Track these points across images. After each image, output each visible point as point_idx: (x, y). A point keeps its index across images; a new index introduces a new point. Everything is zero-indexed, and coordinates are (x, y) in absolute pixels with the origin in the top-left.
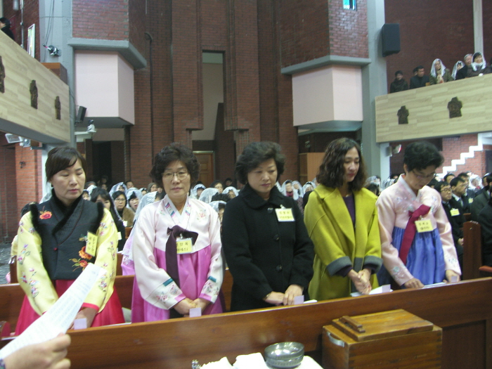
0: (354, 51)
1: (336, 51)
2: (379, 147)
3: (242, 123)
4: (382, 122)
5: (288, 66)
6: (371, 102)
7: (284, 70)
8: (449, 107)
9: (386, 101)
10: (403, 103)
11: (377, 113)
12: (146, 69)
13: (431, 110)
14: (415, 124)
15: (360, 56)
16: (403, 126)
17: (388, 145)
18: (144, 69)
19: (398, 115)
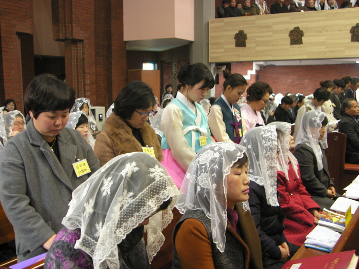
3: (78, 33)
4: (217, 44)
8: (290, 35)
9: (222, 24)
10: (241, 28)
11: (211, 34)
13: (272, 36)
14: (254, 48)
16: (240, 48)
19: (235, 38)
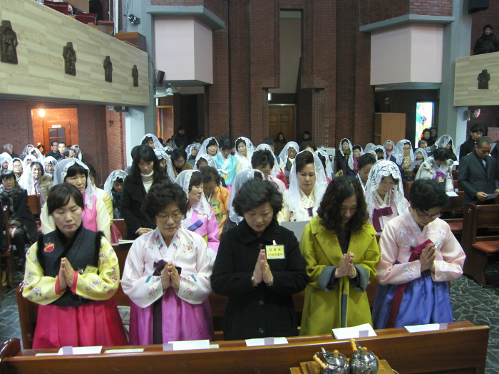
0: (436, 8)
1: (416, 10)
2: (457, 111)
3: (318, 82)
4: (462, 85)
5: (367, 24)
6: (451, 62)
7: (363, 28)
9: (467, 63)
10: (485, 66)
11: (457, 75)
12: (225, 30)
14: (496, 90)
15: (442, 14)
16: (482, 91)
17: (467, 109)
18: (222, 30)
19: (478, 79)
